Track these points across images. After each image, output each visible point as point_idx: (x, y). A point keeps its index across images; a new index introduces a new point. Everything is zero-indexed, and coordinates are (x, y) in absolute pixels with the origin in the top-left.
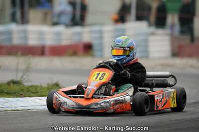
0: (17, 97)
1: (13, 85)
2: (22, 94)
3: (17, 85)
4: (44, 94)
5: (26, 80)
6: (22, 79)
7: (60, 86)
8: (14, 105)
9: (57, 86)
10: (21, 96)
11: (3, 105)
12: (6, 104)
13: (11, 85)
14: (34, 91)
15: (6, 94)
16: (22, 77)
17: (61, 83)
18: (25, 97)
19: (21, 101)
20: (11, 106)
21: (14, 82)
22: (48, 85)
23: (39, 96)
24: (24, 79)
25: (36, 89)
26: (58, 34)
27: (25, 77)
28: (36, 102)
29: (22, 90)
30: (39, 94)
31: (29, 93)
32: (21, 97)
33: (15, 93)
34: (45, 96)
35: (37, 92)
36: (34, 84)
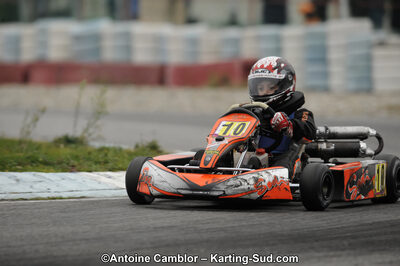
0: (64, 170)
1: (65, 146)
2: (73, 166)
3: (73, 146)
4: (120, 166)
5: (94, 136)
6: (86, 135)
7: (160, 149)
8: (54, 188)
9: (154, 149)
10: (72, 169)
11: (31, 187)
12: (38, 186)
13: (62, 146)
14: (101, 160)
15: (41, 166)
16: (86, 130)
17: (162, 144)
18: (79, 171)
19: (70, 179)
20: (49, 190)
21: (68, 141)
22: (137, 146)
23: (110, 170)
24: (90, 135)
25: (106, 155)
26: (194, 42)
27: (91, 130)
28: (100, 183)
29: (77, 158)
30: (110, 165)
31: (89, 163)
32: (71, 172)
33: (60, 163)
34: (122, 169)
35: (106, 162)
36: (107, 145)
